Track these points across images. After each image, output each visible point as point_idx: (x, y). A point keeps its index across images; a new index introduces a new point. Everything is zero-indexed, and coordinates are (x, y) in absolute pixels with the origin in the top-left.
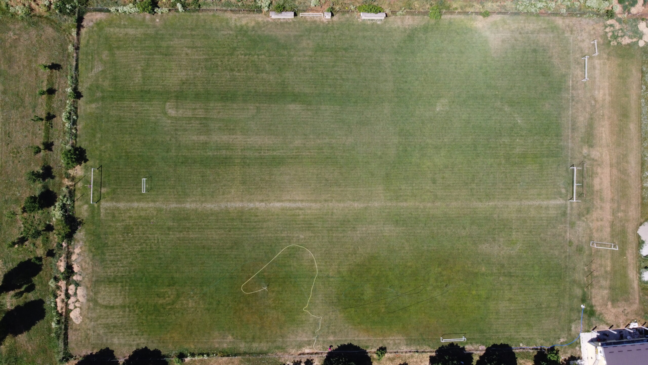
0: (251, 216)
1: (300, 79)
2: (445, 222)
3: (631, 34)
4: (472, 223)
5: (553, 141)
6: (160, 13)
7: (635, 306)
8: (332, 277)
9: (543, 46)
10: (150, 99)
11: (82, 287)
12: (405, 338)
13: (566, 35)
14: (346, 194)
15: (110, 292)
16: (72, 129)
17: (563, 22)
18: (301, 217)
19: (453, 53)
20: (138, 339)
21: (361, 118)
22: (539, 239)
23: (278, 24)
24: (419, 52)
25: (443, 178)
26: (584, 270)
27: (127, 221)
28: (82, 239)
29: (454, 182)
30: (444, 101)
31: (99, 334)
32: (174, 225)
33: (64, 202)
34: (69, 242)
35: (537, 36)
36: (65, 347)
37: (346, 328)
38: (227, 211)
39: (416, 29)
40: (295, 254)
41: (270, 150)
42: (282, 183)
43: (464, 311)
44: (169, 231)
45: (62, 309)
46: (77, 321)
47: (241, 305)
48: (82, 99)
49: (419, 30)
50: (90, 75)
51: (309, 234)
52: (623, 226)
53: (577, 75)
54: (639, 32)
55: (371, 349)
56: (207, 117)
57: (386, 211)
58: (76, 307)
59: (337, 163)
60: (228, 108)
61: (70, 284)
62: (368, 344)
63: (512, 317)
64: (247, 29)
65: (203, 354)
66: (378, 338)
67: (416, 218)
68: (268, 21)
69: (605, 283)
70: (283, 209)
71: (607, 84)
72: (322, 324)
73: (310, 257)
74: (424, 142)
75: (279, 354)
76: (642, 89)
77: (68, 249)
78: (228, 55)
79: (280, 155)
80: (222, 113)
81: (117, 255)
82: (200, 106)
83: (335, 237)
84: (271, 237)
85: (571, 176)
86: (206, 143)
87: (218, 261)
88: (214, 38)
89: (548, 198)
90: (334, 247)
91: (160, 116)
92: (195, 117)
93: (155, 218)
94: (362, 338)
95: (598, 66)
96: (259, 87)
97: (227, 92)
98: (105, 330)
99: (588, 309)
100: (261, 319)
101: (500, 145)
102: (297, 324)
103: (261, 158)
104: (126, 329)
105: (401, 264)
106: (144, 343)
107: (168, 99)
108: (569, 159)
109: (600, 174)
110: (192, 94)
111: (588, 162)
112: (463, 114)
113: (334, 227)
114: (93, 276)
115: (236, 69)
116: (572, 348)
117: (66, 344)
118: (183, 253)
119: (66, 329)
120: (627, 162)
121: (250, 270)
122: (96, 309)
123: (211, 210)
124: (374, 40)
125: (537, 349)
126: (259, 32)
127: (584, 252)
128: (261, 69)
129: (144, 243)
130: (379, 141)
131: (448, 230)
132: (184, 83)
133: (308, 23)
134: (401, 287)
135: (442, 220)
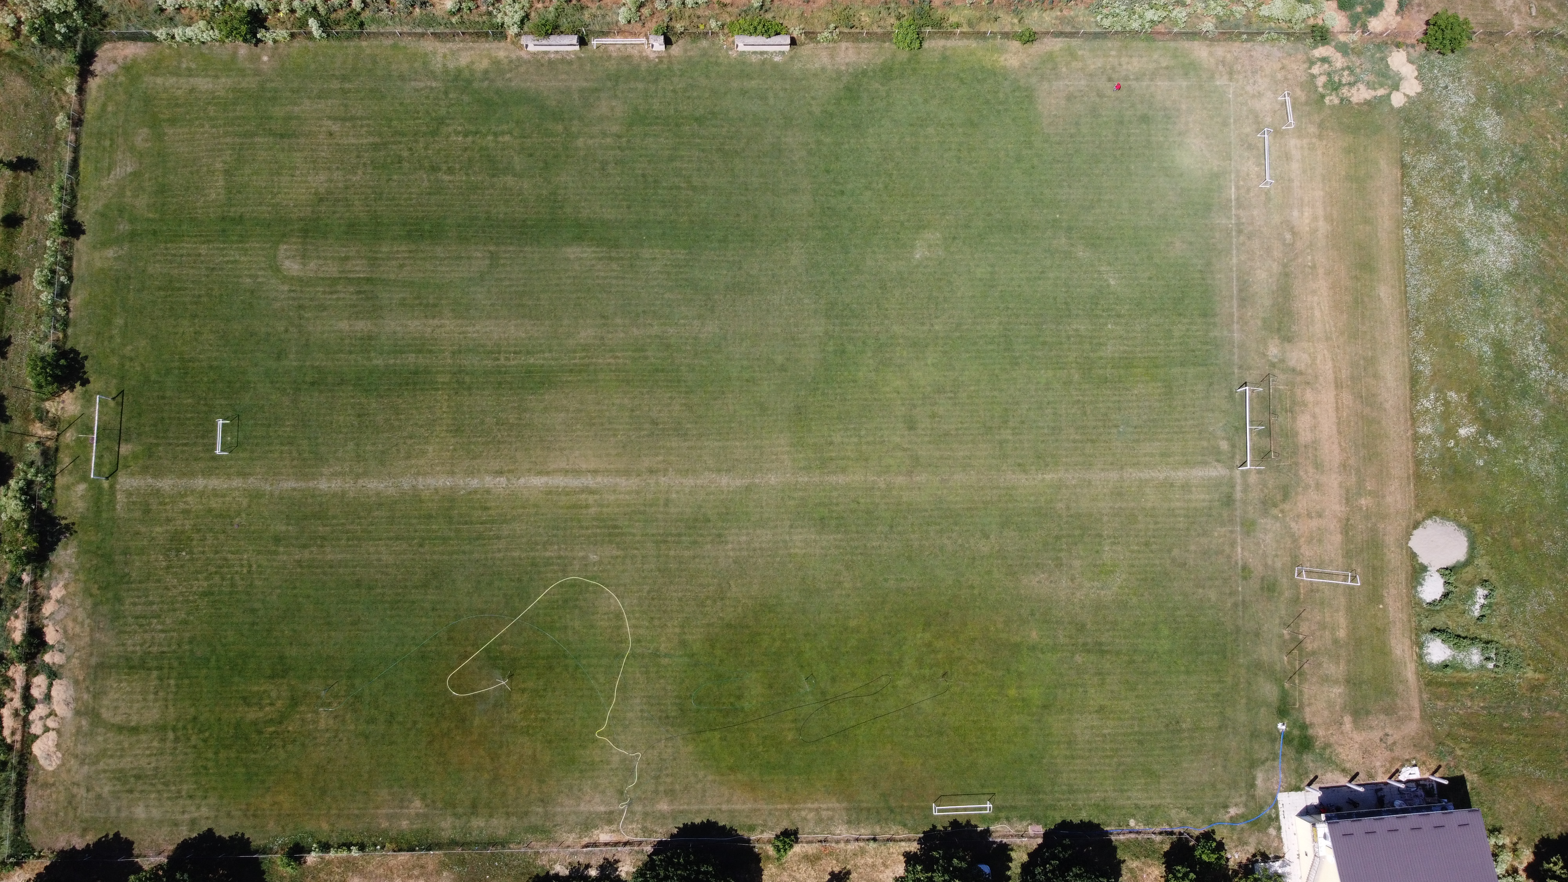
0: (474, 508)
1: (593, 188)
2: (939, 520)
3: (1372, 78)
4: (1005, 524)
5: (1194, 328)
6: (270, 42)
7: (1413, 727)
8: (665, 656)
9: (1165, 109)
10: (241, 236)
11: (64, 682)
12: (845, 804)
13: (1218, 83)
14: (700, 456)
15: (132, 693)
16: (58, 306)
17: (1211, 54)
18: (593, 510)
19: (952, 125)
20: (193, 809)
21: (735, 277)
22: (1169, 561)
23: (542, 65)
24: (873, 125)
25: (933, 416)
26: (1281, 636)
27: (179, 522)
28: (69, 566)
29: (960, 426)
30: (932, 236)
31: (99, 797)
32: (288, 531)
33: (29, 476)
34: (39, 572)
35: (1148, 87)
36: (16, 827)
37: (700, 781)
38: (417, 497)
39: (864, 73)
40: (577, 599)
41: (520, 352)
42: (548, 430)
43: (988, 738)
44: (277, 546)
45: (13, 733)
46: (48, 762)
47: (445, 725)
48: (82, 237)
49: (871, 74)
50: (104, 183)
51: (611, 551)
52: (1374, 530)
53: (1248, 175)
54: (1391, 73)
55: (762, 832)
56: (374, 276)
57: (796, 495)
58: (47, 730)
59: (679, 381)
60: (422, 255)
61: (36, 674)
62: (754, 821)
63: (1108, 753)
64: (472, 75)
65: (348, 846)
66: (779, 807)
67: (868, 512)
68: (519, 59)
69: (1336, 669)
70: (550, 493)
71: (1319, 194)
72: (641, 770)
73: (612, 608)
74: (887, 331)
75: (537, 846)
76: (1403, 204)
77: (36, 588)
78: (425, 134)
79: (542, 366)
80: (408, 268)
81: (152, 603)
82: (358, 252)
83: (675, 557)
84: (520, 559)
85: (1241, 409)
86: (370, 338)
87: (392, 617)
88: (394, 97)
89: (1187, 463)
90: (671, 582)
91: (264, 276)
92: (347, 278)
93: (244, 515)
94: (738, 807)
95: (1296, 154)
96: (496, 206)
97: (423, 218)
98: (114, 786)
99: (1296, 732)
100: (492, 759)
101: (1069, 338)
102: (581, 771)
103: (500, 372)
104: (166, 784)
105: (833, 622)
106: (207, 818)
107: (284, 235)
108: (1236, 371)
109: (1310, 405)
110: (340, 225)
111: (1282, 377)
112: (977, 266)
113: (671, 535)
114: (91, 655)
115: (444, 167)
116: (1259, 831)
117: (19, 820)
118: (308, 597)
119: (21, 782)
120: (1375, 376)
121: (467, 639)
122: (97, 734)
123: (378, 494)
124: (766, 98)
125: (1172, 833)
126: (499, 84)
127: (1281, 594)
128: (501, 166)
129: (216, 573)
130: (779, 330)
131: (946, 541)
132: (321, 200)
133: (613, 62)
134: (833, 680)
135: (930, 516)
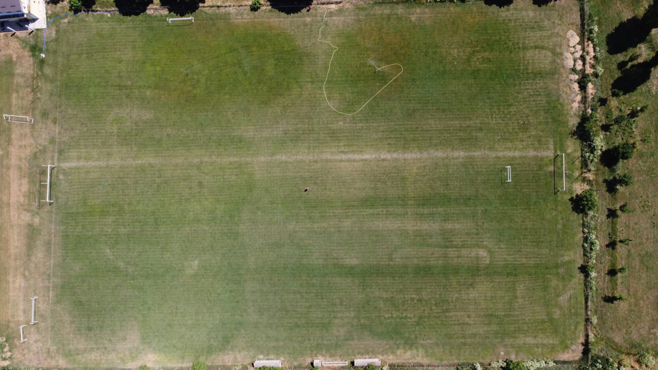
0: (395, 144)
1: (345, 292)
2: (189, 142)
4: (159, 141)
5: (72, 230)
6: (500, 361)
8: (308, 82)
9: (80, 334)
10: (507, 267)
11: (569, 67)
12: (231, 21)
13: (55, 347)
14: (294, 169)
15: (539, 63)
16: (588, 233)
17: (58, 362)
18: (342, 144)
19: (180, 325)
20: (509, 15)
21: (280, 251)
22: (88, 125)
23: (372, 352)
24: (216, 324)
25: (191, 188)
26: (41, 94)
27: (525, 136)
28: (572, 117)
29: (179, 184)
30: (189, 272)
31: (549, 20)
32: (476, 133)
33: (592, 155)
34: (584, 113)
35: (88, 345)
36: (583, 7)
37: (293, 30)
38: (420, 148)
39: (220, 350)
40: (348, 105)
41: (377, 214)
42: (363, 179)
43: (169, 49)
44: (480, 127)
45: (588, 45)
46: (572, 33)
47: (403, 51)
48: (580, 266)
49: (217, 350)
50: (572, 291)
51: (334, 126)
53: (44, 303)
55: (266, 9)
56: (445, 249)
57: (252, 152)
58: (574, 47)
59: (305, 202)
60: (423, 259)
61: (581, 70)
62: (270, 14)
63: (118, 43)
64: (404, 346)
66: (259, 20)
67: (220, 145)
68: (383, 355)
69: (19, 80)
70: (361, 151)
71: (11, 294)
72: (318, 34)
73: (332, 102)
74: (211, 227)
75: (361, 2)
77: (585, 107)
78: (425, 317)
79: (366, 208)
80: (429, 253)
81: (534, 101)
82: (453, 260)
83: (305, 124)
84: (373, 122)
85: (53, 193)
86: (445, 220)
87: (428, 97)
88: (440, 335)
89: (78, 169)
90: (307, 113)
91: (495, 248)
92: (457, 248)
93: (496, 140)
94: (276, 19)
95: (21, 313)
96: (390, 283)
97: (424, 276)
98: (543, 24)
99: (37, 53)
100: (382, 37)
101: (129, 225)
102: (344, 33)
103: (386, 205)
104: (521, 25)
105: (236, 97)
106: (502, 12)
107: (487, 268)
108: (54, 211)
109: (22, 195)
110: (462, 273)
111: (33, 208)
112: (169, 258)
113: (307, 133)
114: (558, 79)
115: (415, 301)
116: (55, 12)
117: (582, 10)
118: (465, 105)
119: (583, 25)
121: (395, 88)
122: (553, 45)
123: (437, 150)
124: (266, 337)
125: (93, 11)
126: (391, 342)
127: (40, 112)
128: (389, 302)
129: (506, 114)
130: (260, 226)
131: (186, 133)
132: (472, 285)
133: (338, 354)
134: (236, 73)
135: (192, 143)
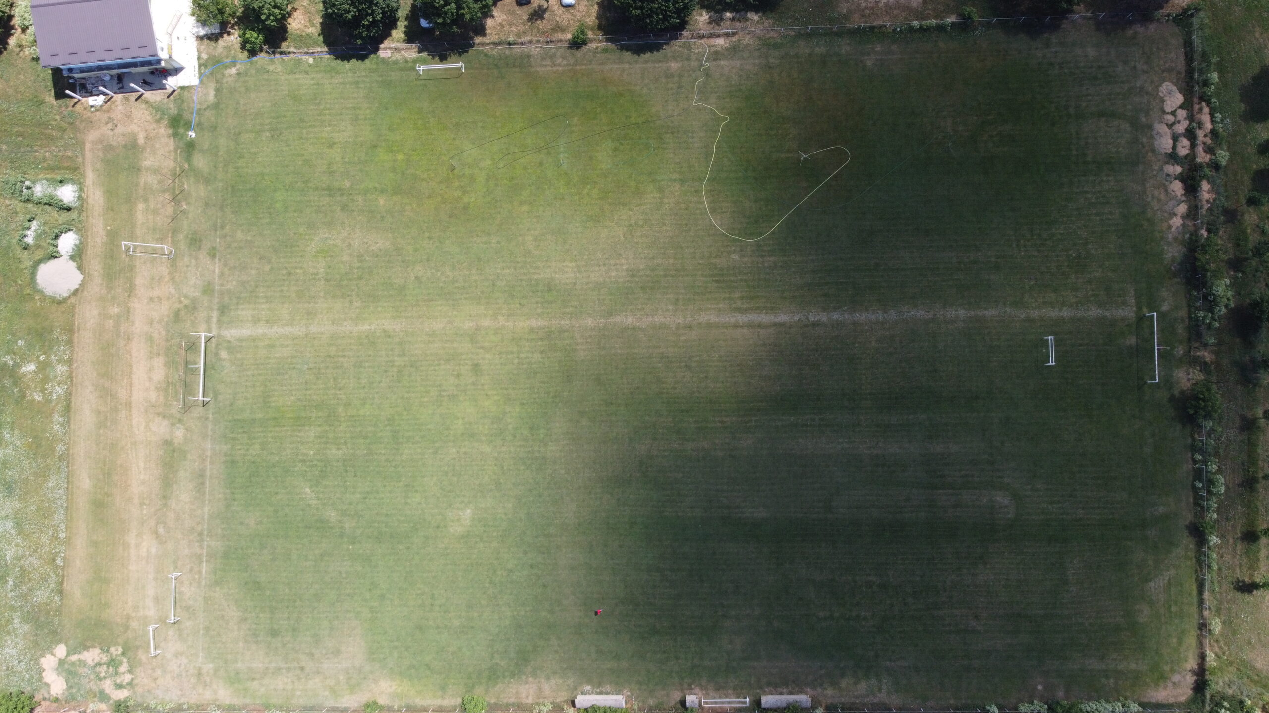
0: (835, 296)
1: (745, 570)
2: (455, 291)
3: (81, 671)
4: (402, 289)
5: (242, 452)
6: (1036, 701)
7: (92, 136)
8: (675, 180)
9: (257, 642)
10: (1048, 526)
11: (1163, 151)
12: (533, 70)
13: (211, 666)
14: (649, 340)
15: (1107, 143)
16: (1202, 461)
17: (216, 692)
18: (737, 295)
19: (438, 627)
20: (1049, 55)
22: (273, 260)
23: (793, 682)
24: (505, 627)
25: (458, 376)
26: (188, 204)
27: (1081, 280)
28: (1169, 244)
29: (437, 368)
30: (456, 529)
31: (1125, 63)
32: (989, 274)
33: (1210, 315)
34: (1194, 238)
35: (270, 663)
36: (1190, 38)
37: (646, 85)
38: (883, 303)
39: (513, 675)
40: (748, 223)
41: (802, 426)
42: (776, 360)
43: (420, 122)
44: (997, 262)
45: (1200, 110)
46: (1170, 88)
47: (850, 123)
48: (1187, 523)
49: (506, 674)
50: (1173, 572)
51: (722, 262)
52: (109, 288)
53: (191, 584)
54: (64, 674)
55: (597, 48)
56: (930, 491)
57: (571, 309)
58: (1173, 113)
59: (669, 402)
60: (889, 509)
61: (1187, 156)
62: (604, 56)
63: (327, 112)
64: (855, 672)
65: (922, 29)
66: (584, 67)
67: (512, 296)
68: (814, 688)
69: (148, 179)
70: (773, 309)
71: (133, 568)
72: (693, 92)
73: (719, 217)
74: (495, 447)
75: (773, 34)
76: (64, 559)
77: (1195, 225)
78: (894, 618)
79: (783, 415)
80: (901, 498)
82: (946, 512)
83: (669, 258)
84: (795, 255)
85: (209, 384)
86: (930, 437)
87: (898, 207)
88: (923, 651)
89: (254, 340)
90: (672, 238)
91: (1025, 490)
92: (954, 489)
93: (1027, 287)
94: (615, 66)
95: (149, 603)
96: (828, 553)
97: (892, 542)
98: (1114, 71)
99: (181, 131)
100: (811, 98)
101: (345, 443)
102: (740, 90)
103: (819, 408)
104: (1072, 73)
105: (541, 209)
106: (1037, 48)
107: (1011, 526)
108: (211, 416)
109: (153, 388)
110: (963, 535)
111: (174, 411)
112: (420, 503)
113: (672, 276)
114: (1143, 173)
115: (875, 588)
116: (215, 56)
117: (1188, 44)
118: (968, 222)
119: (1190, 72)
120: (99, 412)
121: (836, 190)
122: (1132, 111)
123: (916, 306)
124: (597, 652)
125: (281, 53)
126: (830, 664)
127: (187, 237)
128: (826, 589)
129: (1046, 240)
131: (450, 274)
132: (981, 558)
133: (731, 684)
134: (541, 164)
135: (462, 294)
